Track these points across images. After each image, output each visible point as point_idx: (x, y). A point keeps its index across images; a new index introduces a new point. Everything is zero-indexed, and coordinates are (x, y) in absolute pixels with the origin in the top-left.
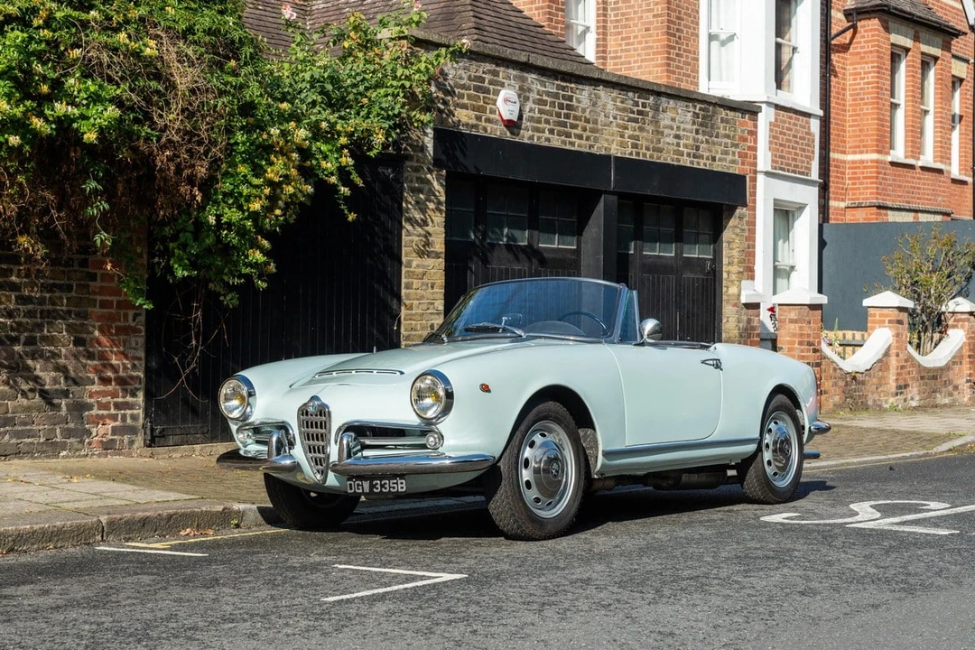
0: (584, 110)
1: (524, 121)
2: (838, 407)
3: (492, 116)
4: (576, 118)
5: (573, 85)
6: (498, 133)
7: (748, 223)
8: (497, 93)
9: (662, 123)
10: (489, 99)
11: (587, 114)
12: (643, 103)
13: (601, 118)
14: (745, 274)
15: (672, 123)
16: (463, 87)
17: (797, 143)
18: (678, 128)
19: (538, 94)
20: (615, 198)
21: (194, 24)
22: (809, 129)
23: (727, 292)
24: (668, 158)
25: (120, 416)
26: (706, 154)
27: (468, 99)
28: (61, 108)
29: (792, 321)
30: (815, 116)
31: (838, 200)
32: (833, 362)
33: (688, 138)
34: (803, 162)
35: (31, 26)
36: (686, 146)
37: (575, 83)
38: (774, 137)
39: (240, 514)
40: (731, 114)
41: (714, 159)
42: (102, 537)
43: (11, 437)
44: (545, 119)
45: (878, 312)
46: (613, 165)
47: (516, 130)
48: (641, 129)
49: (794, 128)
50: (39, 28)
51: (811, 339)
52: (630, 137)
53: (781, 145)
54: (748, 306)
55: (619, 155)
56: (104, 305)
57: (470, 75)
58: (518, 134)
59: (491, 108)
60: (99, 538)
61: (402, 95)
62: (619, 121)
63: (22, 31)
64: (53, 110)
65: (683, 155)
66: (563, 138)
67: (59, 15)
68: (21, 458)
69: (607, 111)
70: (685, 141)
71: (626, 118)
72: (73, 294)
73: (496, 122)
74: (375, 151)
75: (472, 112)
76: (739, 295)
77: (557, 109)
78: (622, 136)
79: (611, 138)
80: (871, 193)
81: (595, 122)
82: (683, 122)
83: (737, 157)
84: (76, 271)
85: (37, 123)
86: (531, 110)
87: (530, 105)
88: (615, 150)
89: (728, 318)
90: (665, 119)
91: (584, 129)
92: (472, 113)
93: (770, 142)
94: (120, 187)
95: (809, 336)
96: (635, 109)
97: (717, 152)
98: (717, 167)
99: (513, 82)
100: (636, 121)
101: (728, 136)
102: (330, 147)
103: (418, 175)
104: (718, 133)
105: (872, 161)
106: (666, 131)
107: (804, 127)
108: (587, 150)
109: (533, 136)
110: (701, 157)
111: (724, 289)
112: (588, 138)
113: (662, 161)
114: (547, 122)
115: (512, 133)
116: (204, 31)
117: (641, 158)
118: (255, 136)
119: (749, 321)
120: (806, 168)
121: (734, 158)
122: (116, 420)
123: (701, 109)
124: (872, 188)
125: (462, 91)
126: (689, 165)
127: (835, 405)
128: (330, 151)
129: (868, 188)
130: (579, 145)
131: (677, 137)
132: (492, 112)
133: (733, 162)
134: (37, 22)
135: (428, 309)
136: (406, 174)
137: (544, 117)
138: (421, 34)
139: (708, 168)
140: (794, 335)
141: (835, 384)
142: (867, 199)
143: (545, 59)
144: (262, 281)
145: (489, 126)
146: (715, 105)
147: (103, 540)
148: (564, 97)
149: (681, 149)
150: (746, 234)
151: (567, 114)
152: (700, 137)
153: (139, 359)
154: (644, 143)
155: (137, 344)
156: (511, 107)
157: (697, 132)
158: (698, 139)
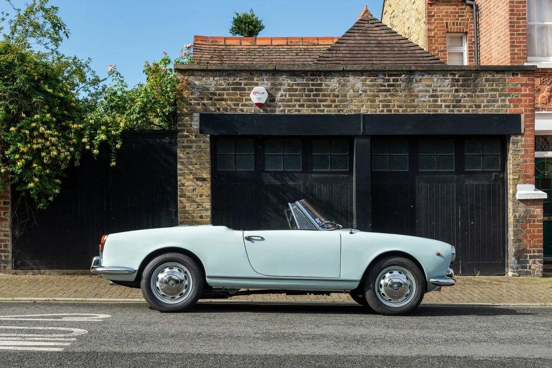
0: (333, 90)
1: (275, 102)
3: (247, 103)
4: (324, 95)
5: (322, 77)
6: (253, 111)
7: (523, 146)
8: (250, 89)
9: (416, 89)
10: (244, 93)
11: (336, 93)
12: (394, 80)
13: (350, 93)
14: (521, 180)
15: (427, 88)
16: (224, 89)
18: (435, 90)
19: (289, 86)
20: (366, 140)
23: (509, 192)
26: (468, 104)
27: (226, 95)
33: (446, 96)
36: (445, 101)
37: (324, 75)
40: (497, 76)
41: (478, 107)
44: (296, 99)
46: (361, 120)
47: (268, 108)
48: (392, 95)
52: (380, 101)
54: (523, 201)
55: (369, 113)
57: (229, 83)
58: (270, 110)
59: (246, 99)
62: (368, 93)
65: (441, 107)
66: (312, 108)
69: (356, 88)
70: (443, 98)
71: (376, 91)
73: (251, 105)
75: (230, 102)
76: (515, 194)
77: (306, 92)
78: (373, 102)
79: (360, 104)
81: (345, 96)
82: (440, 86)
83: (507, 103)
86: (282, 96)
87: (281, 93)
88: (363, 110)
90: (419, 87)
91: (333, 101)
96: (386, 84)
97: (482, 102)
98: (480, 111)
99: (265, 82)
100: (389, 91)
101: (492, 90)
103: (188, 139)
104: (483, 89)
106: (420, 94)
108: (336, 113)
109: (285, 110)
110: (464, 106)
112: (336, 106)
113: (417, 113)
114: (299, 101)
115: (265, 110)
117: (393, 113)
119: (528, 211)
121: (504, 104)
123: (460, 76)
125: (221, 92)
126: (447, 113)
130: (328, 111)
132: (248, 100)
133: (504, 106)
135: (198, 207)
136: (179, 139)
137: (294, 98)
139: (471, 112)
143: (291, 65)
145: (245, 109)
148: (313, 85)
149: (439, 103)
150: (523, 153)
151: (316, 94)
152: (461, 94)
153: (8, 232)
154: (396, 103)
155: (6, 225)
156: (258, 96)
157: (457, 91)
158: (458, 96)
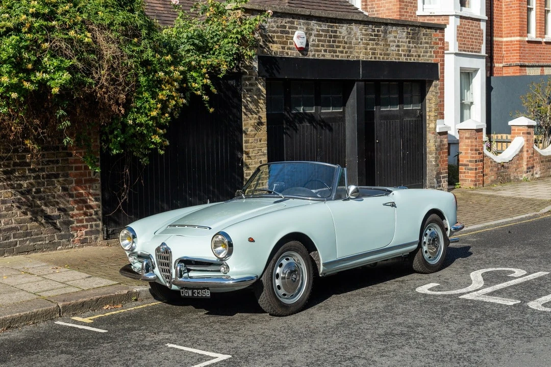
0: (344, 37)
1: (310, 47)
2: (493, 182)
3: (291, 46)
4: (339, 42)
5: (337, 25)
6: (295, 55)
7: (440, 89)
8: (293, 33)
9: (389, 40)
10: (289, 37)
11: (346, 40)
12: (377, 30)
13: (354, 41)
14: (439, 116)
15: (395, 39)
16: (274, 32)
17: (473, 36)
18: (398, 41)
19: (317, 31)
20: (362, 83)
21: (114, 20)
22: (480, 27)
23: (429, 126)
24: (393, 58)
25: (89, 226)
26: (414, 54)
27: (277, 38)
28: (39, 75)
29: (467, 138)
30: (483, 20)
31: (498, 63)
32: (490, 158)
33: (404, 46)
34: (476, 46)
35: (21, 32)
36: (403, 51)
37: (338, 23)
38: (460, 34)
39: (138, 294)
40: (429, 31)
41: (419, 56)
42: (60, 314)
43: (30, 242)
44: (322, 45)
45: (517, 128)
46: (361, 66)
47: (305, 53)
48: (377, 44)
49: (471, 28)
50: (25, 33)
51: (477, 148)
52: (370, 49)
53: (464, 38)
54: (441, 134)
55: (364, 60)
56: (77, 168)
57: (278, 25)
58: (307, 55)
59: (290, 42)
60: (58, 315)
61: (237, 42)
62: (364, 41)
63: (16, 35)
64: (35, 77)
65: (401, 56)
66: (332, 53)
67: (36, 25)
68: (36, 252)
69: (357, 36)
70: (402, 48)
71: (368, 39)
72: (60, 165)
73: (293, 49)
74: (222, 75)
76: (435, 128)
77: (328, 38)
78: (366, 49)
79: (359, 51)
80: (516, 59)
81: (350, 43)
82: (401, 38)
83: (432, 54)
84: (60, 153)
85: (27, 85)
86: (313, 41)
87: (312, 37)
88: (362, 57)
89: (430, 140)
90: (391, 37)
91: (344, 48)
92: (279, 46)
93: (458, 37)
94: (78, 110)
95: (476, 146)
96: (373, 34)
97: (421, 52)
98: (422, 60)
99: (302, 26)
100: (374, 40)
101: (427, 43)
102: (198, 74)
103: (250, 82)
104: (421, 42)
105: (517, 41)
106: (391, 44)
107: (477, 27)
108: (346, 59)
109: (315, 54)
110: (412, 56)
111: (427, 125)
112: (346, 52)
113: (389, 60)
114: (323, 46)
115: (303, 54)
116: (119, 24)
117: (377, 60)
118: (151, 76)
119: (441, 141)
120: (478, 49)
122: (87, 228)
123: (411, 30)
124: (517, 56)
125: (273, 34)
126: (405, 61)
127: (492, 181)
128: (198, 76)
129: (514, 56)
130: (341, 57)
131: (398, 46)
132: (291, 43)
133: (431, 56)
134: (24, 30)
135: (258, 153)
136: (243, 82)
137: (321, 43)
138: (248, 6)
139: (416, 61)
140: (468, 146)
141: (492, 170)
142: (515, 62)
143: (320, 12)
144: (162, 150)
145: (289, 52)
146: (419, 27)
147: (60, 316)
148: (332, 31)
149: (400, 52)
150: (439, 95)
151: (334, 40)
152: (411, 45)
153: (98, 195)
154: (379, 52)
155: (96, 187)
156: (301, 40)
157: (409, 42)
158: (410, 46)
